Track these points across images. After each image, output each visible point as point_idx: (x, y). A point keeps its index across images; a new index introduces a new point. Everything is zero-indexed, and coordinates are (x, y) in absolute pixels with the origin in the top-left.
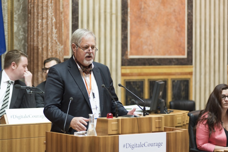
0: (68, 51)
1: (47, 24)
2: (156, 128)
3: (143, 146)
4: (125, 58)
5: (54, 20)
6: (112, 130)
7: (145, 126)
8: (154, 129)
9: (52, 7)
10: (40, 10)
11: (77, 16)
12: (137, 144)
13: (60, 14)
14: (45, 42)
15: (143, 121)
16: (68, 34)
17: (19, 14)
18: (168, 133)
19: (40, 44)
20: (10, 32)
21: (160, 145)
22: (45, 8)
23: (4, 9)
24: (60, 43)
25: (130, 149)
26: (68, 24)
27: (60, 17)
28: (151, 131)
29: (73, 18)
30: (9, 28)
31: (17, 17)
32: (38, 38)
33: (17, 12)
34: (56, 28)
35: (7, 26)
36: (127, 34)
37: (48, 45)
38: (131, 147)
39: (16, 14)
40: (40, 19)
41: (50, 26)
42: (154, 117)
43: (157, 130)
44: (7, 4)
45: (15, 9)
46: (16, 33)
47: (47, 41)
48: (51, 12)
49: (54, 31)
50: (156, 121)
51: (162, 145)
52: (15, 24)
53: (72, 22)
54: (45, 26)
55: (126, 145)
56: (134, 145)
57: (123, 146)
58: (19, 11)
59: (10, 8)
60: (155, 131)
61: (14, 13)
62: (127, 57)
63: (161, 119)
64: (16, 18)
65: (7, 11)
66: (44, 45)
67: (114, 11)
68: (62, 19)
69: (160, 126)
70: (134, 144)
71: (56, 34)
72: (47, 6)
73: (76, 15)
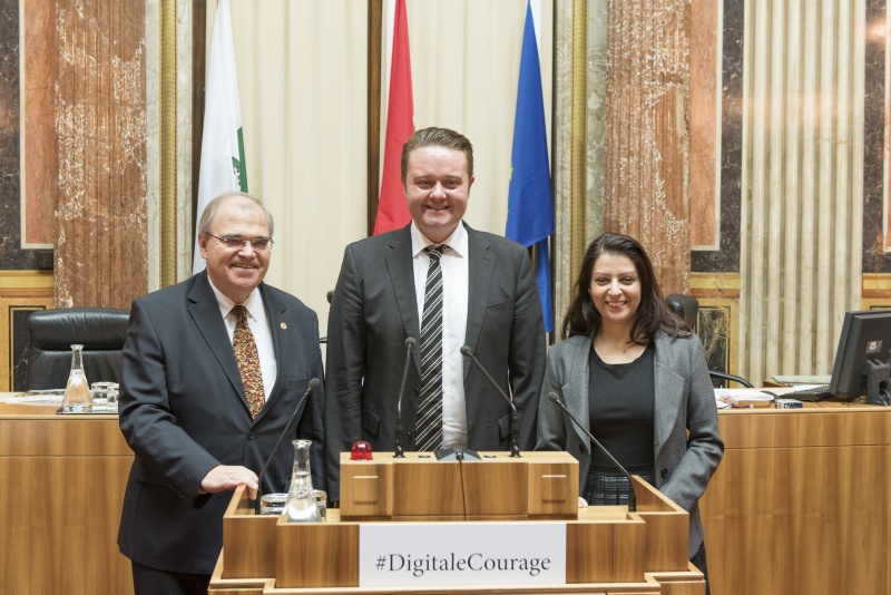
0: (711, 235)
1: (639, 168)
2: (544, 501)
4: (872, 251)
5: (658, 158)
6: (357, 503)
7: (498, 493)
8: (533, 506)
9: (651, 124)
10: (624, 135)
11: (737, 148)
13: (679, 142)
14: (634, 210)
15: (487, 476)
16: (712, 193)
17: (599, 149)
18: (575, 525)
19: (623, 215)
20: (576, 190)
22: (635, 129)
23: (563, 137)
24: (675, 214)
26: (713, 168)
27: (675, 149)
28: (521, 513)
29: (724, 154)
30: (576, 181)
31: (594, 156)
32: (618, 201)
33: (595, 143)
34: (662, 177)
35: (569, 176)
36: (881, 193)
37: (640, 217)
39: (593, 147)
40: (625, 157)
41: (647, 171)
42: (536, 465)
43: (550, 509)
44: (569, 125)
45: (590, 137)
46: (591, 192)
47: (640, 208)
48: (649, 139)
49: (659, 183)
50: (543, 479)
52: (589, 170)
53: (723, 164)
54: (634, 171)
58: (599, 143)
59: (577, 133)
60: (538, 511)
61: (588, 147)
62: (881, 251)
63: (568, 473)
64: (592, 158)
65: (569, 142)
66: (633, 218)
67: (842, 135)
68: (682, 155)
69: (563, 498)
71: (662, 190)
72: (640, 124)
73: (733, 146)
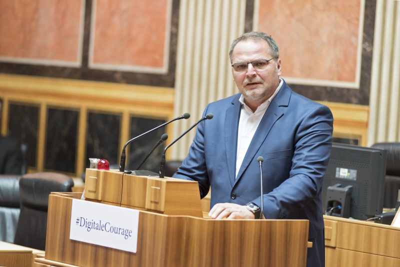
2: (151, 202)
3: (103, 228)
6: (89, 191)
8: (147, 204)
12: (96, 223)
18: (143, 213)
21: (128, 234)
25: (84, 228)
28: (144, 207)
38: (87, 226)
43: (153, 207)
50: (151, 189)
51: (131, 234)
55: (80, 219)
56: (91, 224)
57: (76, 221)
63: (161, 187)
70: (92, 222)
